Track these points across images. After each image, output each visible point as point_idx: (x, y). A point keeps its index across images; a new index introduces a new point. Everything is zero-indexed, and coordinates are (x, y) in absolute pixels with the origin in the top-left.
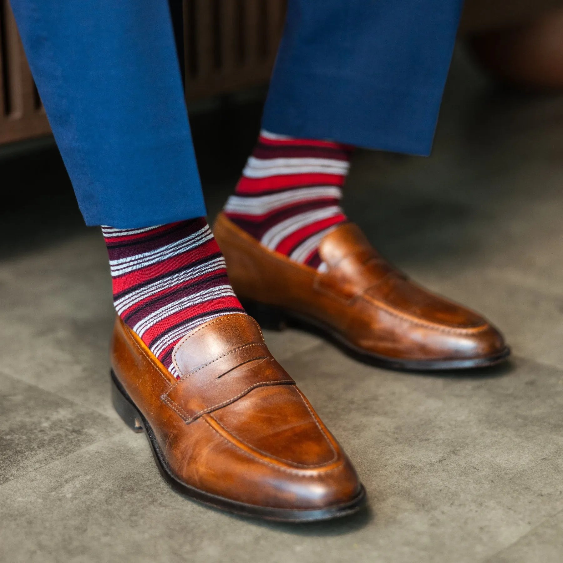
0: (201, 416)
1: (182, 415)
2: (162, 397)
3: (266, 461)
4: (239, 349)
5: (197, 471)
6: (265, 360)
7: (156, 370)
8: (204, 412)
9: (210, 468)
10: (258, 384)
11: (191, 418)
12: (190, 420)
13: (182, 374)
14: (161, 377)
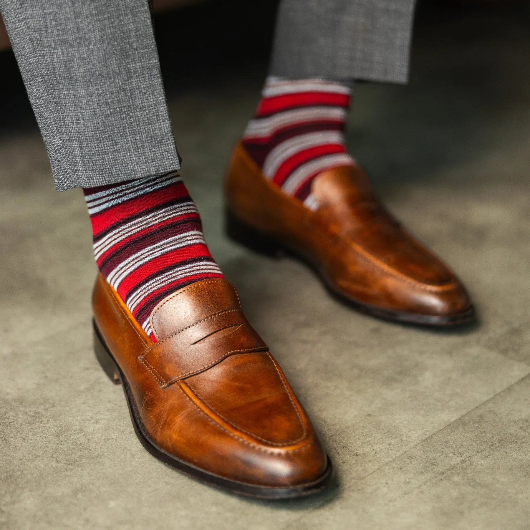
0: (176, 382)
1: (158, 379)
2: (139, 358)
3: (236, 434)
4: (215, 316)
5: (171, 437)
6: (240, 327)
7: (134, 330)
8: (179, 378)
9: (182, 436)
10: (232, 352)
11: (166, 383)
12: (166, 385)
13: (159, 338)
14: (138, 338)
